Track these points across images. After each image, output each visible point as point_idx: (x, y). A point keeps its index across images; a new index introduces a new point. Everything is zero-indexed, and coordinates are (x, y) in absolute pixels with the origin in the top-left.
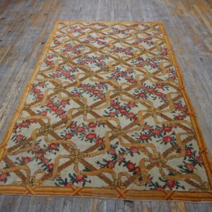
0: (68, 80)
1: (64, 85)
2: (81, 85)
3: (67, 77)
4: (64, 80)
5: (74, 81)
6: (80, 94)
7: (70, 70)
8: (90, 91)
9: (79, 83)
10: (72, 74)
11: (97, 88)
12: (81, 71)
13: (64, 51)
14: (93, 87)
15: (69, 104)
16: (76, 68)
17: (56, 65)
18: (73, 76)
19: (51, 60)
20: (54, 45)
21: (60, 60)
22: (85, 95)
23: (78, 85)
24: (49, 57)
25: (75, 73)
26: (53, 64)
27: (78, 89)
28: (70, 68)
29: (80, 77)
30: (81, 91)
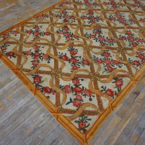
0: (133, 33)
1: (138, 30)
2: (126, 25)
3: (132, 35)
4: (135, 34)
5: (128, 30)
6: (131, 20)
7: (126, 39)
8: (123, 19)
9: (126, 27)
10: (126, 36)
11: (117, 18)
12: (118, 34)
13: (118, 63)
14: (118, 20)
15: (141, 19)
16: (119, 39)
17: (135, 50)
18: (127, 34)
19: (138, 59)
20: (124, 79)
21: (128, 54)
22: (127, 18)
23: (127, 26)
24: (138, 64)
25: (123, 35)
26: (137, 53)
27: (129, 23)
28: (125, 41)
29: (122, 30)
30: (128, 21)
